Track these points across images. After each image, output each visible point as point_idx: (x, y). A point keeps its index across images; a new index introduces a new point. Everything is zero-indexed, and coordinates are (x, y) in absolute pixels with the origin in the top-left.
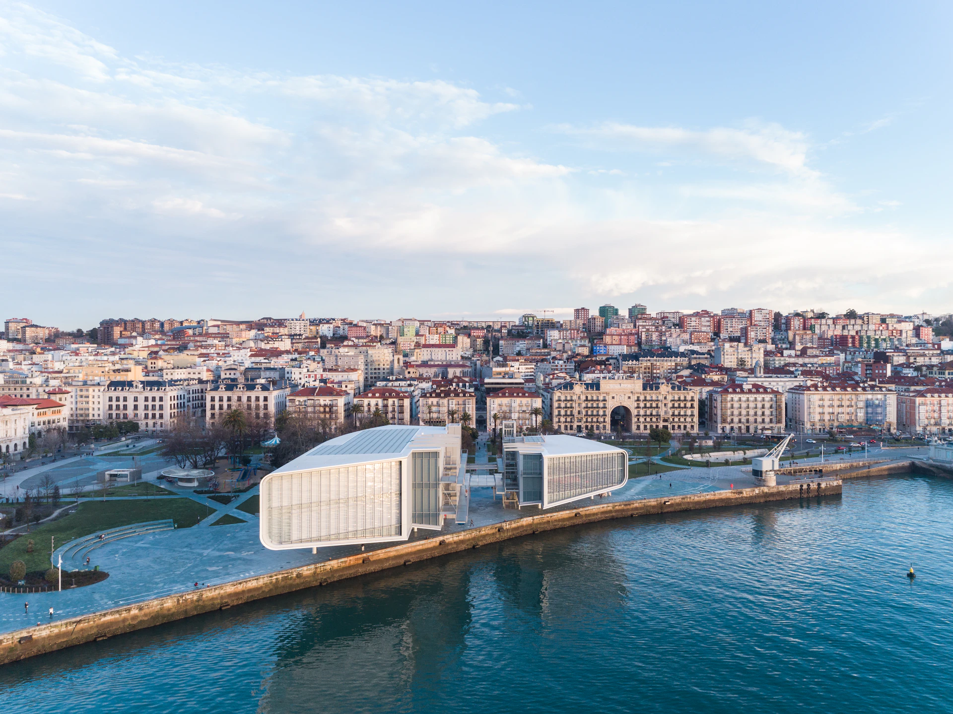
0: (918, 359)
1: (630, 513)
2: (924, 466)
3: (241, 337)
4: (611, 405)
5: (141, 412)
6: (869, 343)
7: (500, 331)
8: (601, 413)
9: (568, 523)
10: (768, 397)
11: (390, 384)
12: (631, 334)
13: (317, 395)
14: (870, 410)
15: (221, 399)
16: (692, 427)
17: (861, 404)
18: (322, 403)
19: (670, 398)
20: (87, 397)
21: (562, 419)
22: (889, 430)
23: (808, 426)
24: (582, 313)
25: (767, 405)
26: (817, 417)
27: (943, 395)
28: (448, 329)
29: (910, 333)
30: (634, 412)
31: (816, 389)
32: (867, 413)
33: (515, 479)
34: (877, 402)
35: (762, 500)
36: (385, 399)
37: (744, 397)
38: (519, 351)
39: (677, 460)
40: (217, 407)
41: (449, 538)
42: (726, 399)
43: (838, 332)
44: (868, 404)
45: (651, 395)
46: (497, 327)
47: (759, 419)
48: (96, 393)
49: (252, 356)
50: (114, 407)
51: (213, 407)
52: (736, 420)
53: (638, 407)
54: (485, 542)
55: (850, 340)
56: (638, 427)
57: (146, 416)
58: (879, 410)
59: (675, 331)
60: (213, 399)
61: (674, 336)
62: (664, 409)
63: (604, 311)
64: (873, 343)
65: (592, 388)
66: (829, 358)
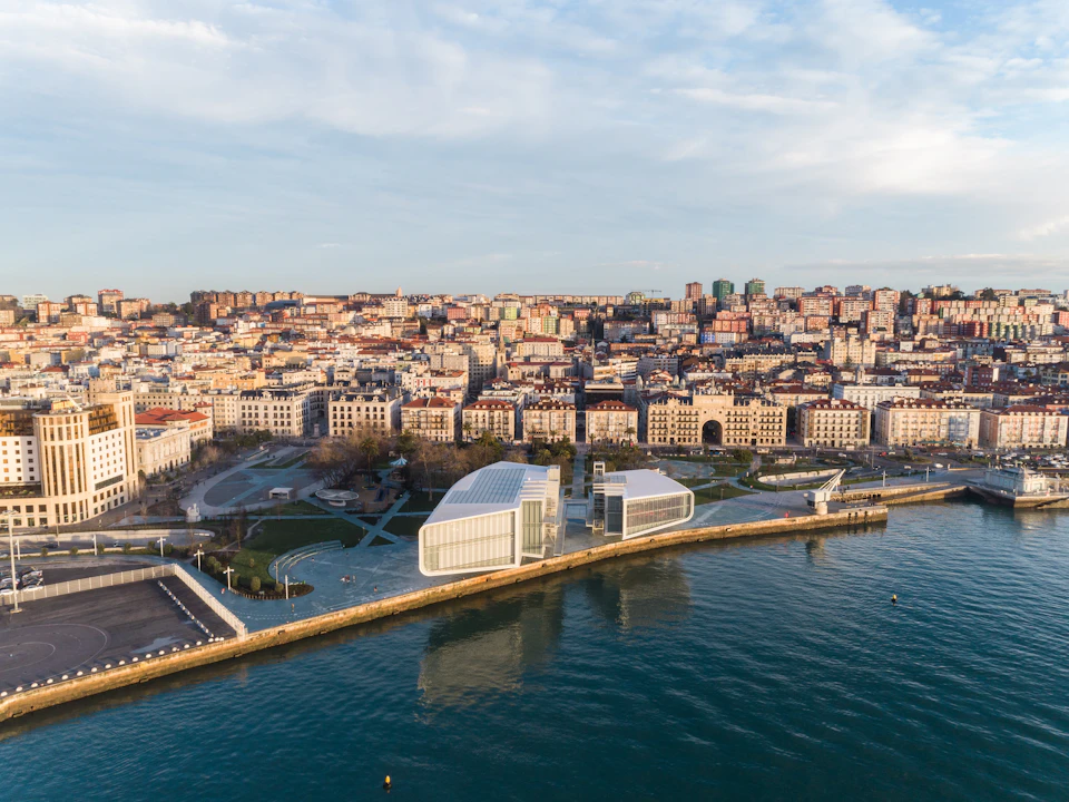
0: (1038, 356)
1: (696, 538)
2: (977, 491)
3: (340, 320)
4: (703, 419)
5: (271, 420)
6: (998, 330)
7: (604, 310)
8: (693, 426)
9: (644, 548)
10: (854, 413)
11: (495, 393)
12: (743, 319)
13: (430, 406)
14: (953, 427)
15: (342, 409)
16: (780, 441)
17: (944, 422)
18: (434, 414)
19: (759, 413)
20: (223, 405)
21: (657, 432)
22: (970, 446)
23: (891, 441)
24: (694, 289)
25: (853, 421)
26: (901, 433)
27: (1026, 413)
28: (550, 308)
29: (1048, 318)
30: (725, 426)
31: (902, 407)
32: (950, 430)
33: (602, 512)
34: (960, 420)
35: (813, 527)
36: (492, 411)
37: (830, 413)
38: (625, 337)
39: (751, 483)
40: (339, 416)
41: (549, 562)
42: (812, 415)
43: (967, 318)
44: (951, 421)
45: (741, 409)
46: (602, 303)
47: (845, 434)
48: (231, 402)
49: (360, 353)
50: (247, 415)
51: (335, 417)
52: (822, 434)
53: (729, 421)
54: (577, 564)
55: (978, 328)
56: (728, 440)
57: (276, 423)
58: (962, 427)
59: (790, 314)
60: (335, 409)
61: (788, 321)
62: (754, 423)
63: (717, 286)
64: (1003, 332)
65: (685, 402)
66: (944, 354)
